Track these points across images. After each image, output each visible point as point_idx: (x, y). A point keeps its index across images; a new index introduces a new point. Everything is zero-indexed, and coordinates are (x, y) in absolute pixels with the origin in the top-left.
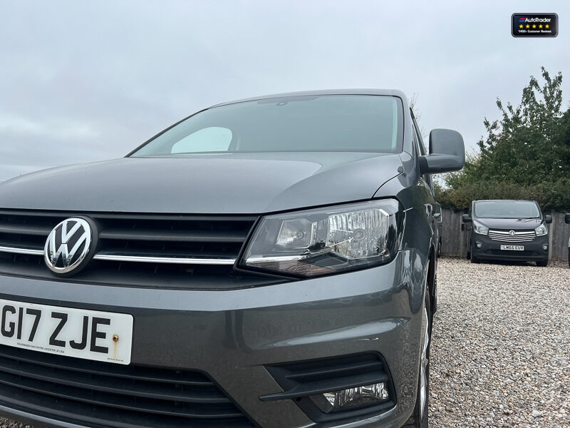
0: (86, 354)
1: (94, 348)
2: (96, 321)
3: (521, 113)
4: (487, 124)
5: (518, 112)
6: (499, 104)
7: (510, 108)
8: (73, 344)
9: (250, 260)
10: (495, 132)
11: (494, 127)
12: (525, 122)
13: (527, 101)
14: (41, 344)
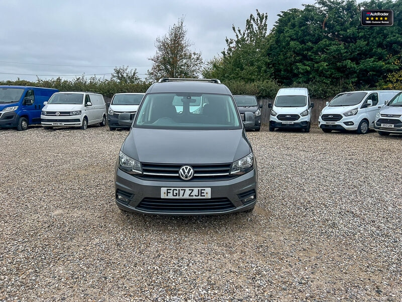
0: (200, 197)
1: (201, 196)
2: (201, 190)
3: (246, 35)
4: (227, 41)
5: (244, 34)
6: (234, 29)
7: (239, 31)
8: (195, 196)
9: (232, 173)
10: (232, 45)
11: (231, 43)
12: (247, 40)
13: (249, 28)
14: (186, 196)
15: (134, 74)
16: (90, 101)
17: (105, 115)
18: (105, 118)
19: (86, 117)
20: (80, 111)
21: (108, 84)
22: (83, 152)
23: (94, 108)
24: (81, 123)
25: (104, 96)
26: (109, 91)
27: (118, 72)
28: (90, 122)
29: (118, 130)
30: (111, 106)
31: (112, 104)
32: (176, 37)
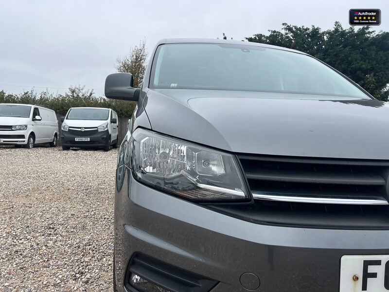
15: (91, 94)
16: (39, 115)
17: (56, 134)
18: (57, 138)
19: (32, 135)
20: (26, 126)
21: (63, 100)
22: (26, 172)
23: (44, 125)
24: (26, 140)
25: (56, 113)
26: (62, 108)
27: (73, 92)
28: (38, 140)
29: (72, 150)
30: (65, 121)
31: (67, 119)
32: (137, 59)
